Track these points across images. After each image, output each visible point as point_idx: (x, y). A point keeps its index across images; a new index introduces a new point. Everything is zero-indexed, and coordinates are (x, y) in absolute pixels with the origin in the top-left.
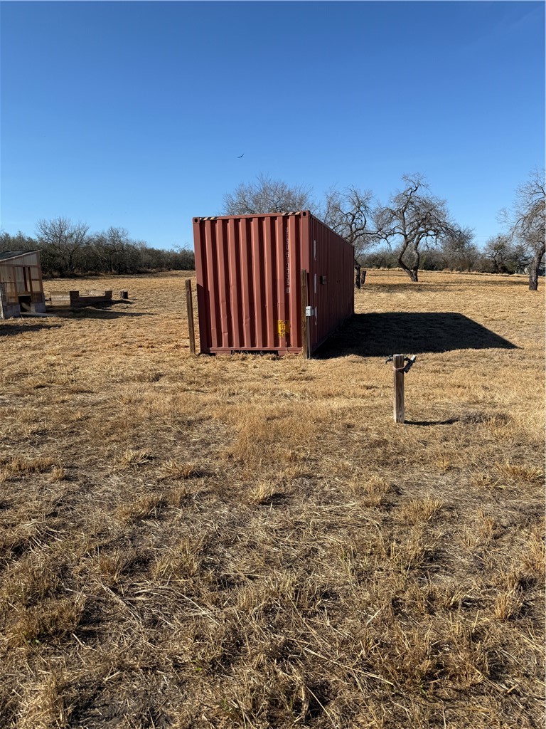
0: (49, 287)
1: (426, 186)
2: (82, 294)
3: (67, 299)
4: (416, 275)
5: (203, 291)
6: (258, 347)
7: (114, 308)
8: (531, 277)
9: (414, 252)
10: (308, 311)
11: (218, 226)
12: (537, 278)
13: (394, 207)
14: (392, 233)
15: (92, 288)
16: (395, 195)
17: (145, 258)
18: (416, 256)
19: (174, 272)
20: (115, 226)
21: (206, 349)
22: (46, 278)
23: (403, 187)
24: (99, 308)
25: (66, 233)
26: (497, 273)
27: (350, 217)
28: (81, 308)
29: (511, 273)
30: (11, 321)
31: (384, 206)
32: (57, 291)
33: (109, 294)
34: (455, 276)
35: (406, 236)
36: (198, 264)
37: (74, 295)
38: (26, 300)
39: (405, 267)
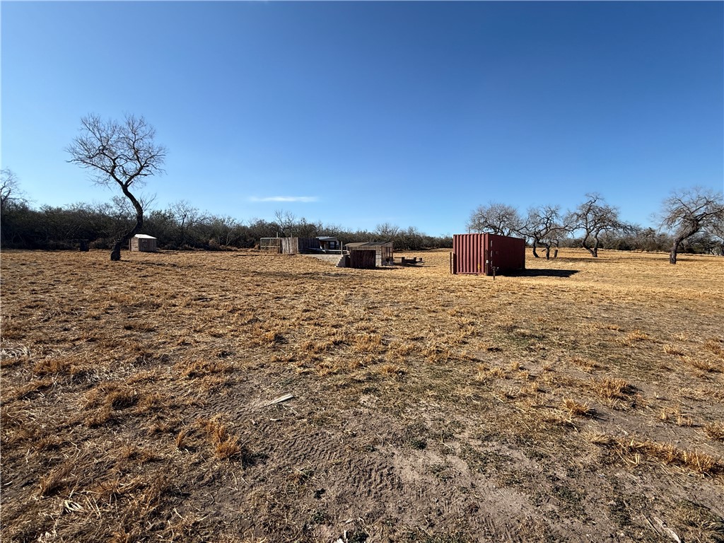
0: (395, 255)
1: (602, 199)
2: (406, 258)
3: (401, 260)
4: (596, 253)
5: (455, 255)
6: (471, 272)
7: (417, 264)
8: (671, 256)
9: (595, 239)
10: (487, 262)
11: (461, 237)
12: (676, 255)
13: (580, 213)
14: (578, 227)
15: (409, 256)
16: (580, 205)
17: (425, 242)
18: (596, 241)
19: (440, 249)
20: (412, 226)
21: (455, 273)
22: (394, 252)
23: (585, 201)
24: (412, 263)
25: (388, 230)
26: (682, 253)
27: (546, 220)
28: (406, 263)
29: (695, 253)
30: (384, 266)
31: (572, 212)
32: (398, 256)
33: (415, 258)
34: (644, 254)
35: (587, 229)
36: (454, 246)
37: (403, 258)
38: (388, 260)
39: (587, 248)
